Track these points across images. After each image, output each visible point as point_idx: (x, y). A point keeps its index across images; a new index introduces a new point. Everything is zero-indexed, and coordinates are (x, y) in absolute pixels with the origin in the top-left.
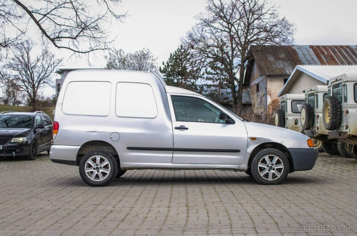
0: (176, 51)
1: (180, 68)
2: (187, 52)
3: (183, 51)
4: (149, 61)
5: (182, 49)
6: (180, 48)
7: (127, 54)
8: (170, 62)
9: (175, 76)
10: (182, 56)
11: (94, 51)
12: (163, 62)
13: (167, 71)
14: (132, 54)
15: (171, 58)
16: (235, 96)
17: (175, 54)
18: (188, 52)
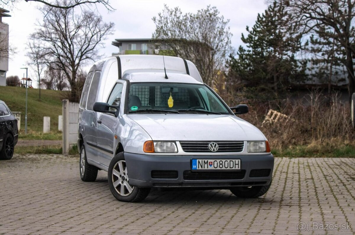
0: (267, 10)
1: (272, 36)
2: (282, 11)
3: (276, 9)
4: (218, 25)
5: (275, 7)
6: (273, 6)
7: (185, 15)
8: (257, 26)
9: (264, 48)
10: (275, 17)
11: (80, 5)
12: (247, 26)
13: (253, 39)
14: (191, 14)
15: (259, 21)
16: (351, 77)
17: (265, 14)
18: (284, 11)
